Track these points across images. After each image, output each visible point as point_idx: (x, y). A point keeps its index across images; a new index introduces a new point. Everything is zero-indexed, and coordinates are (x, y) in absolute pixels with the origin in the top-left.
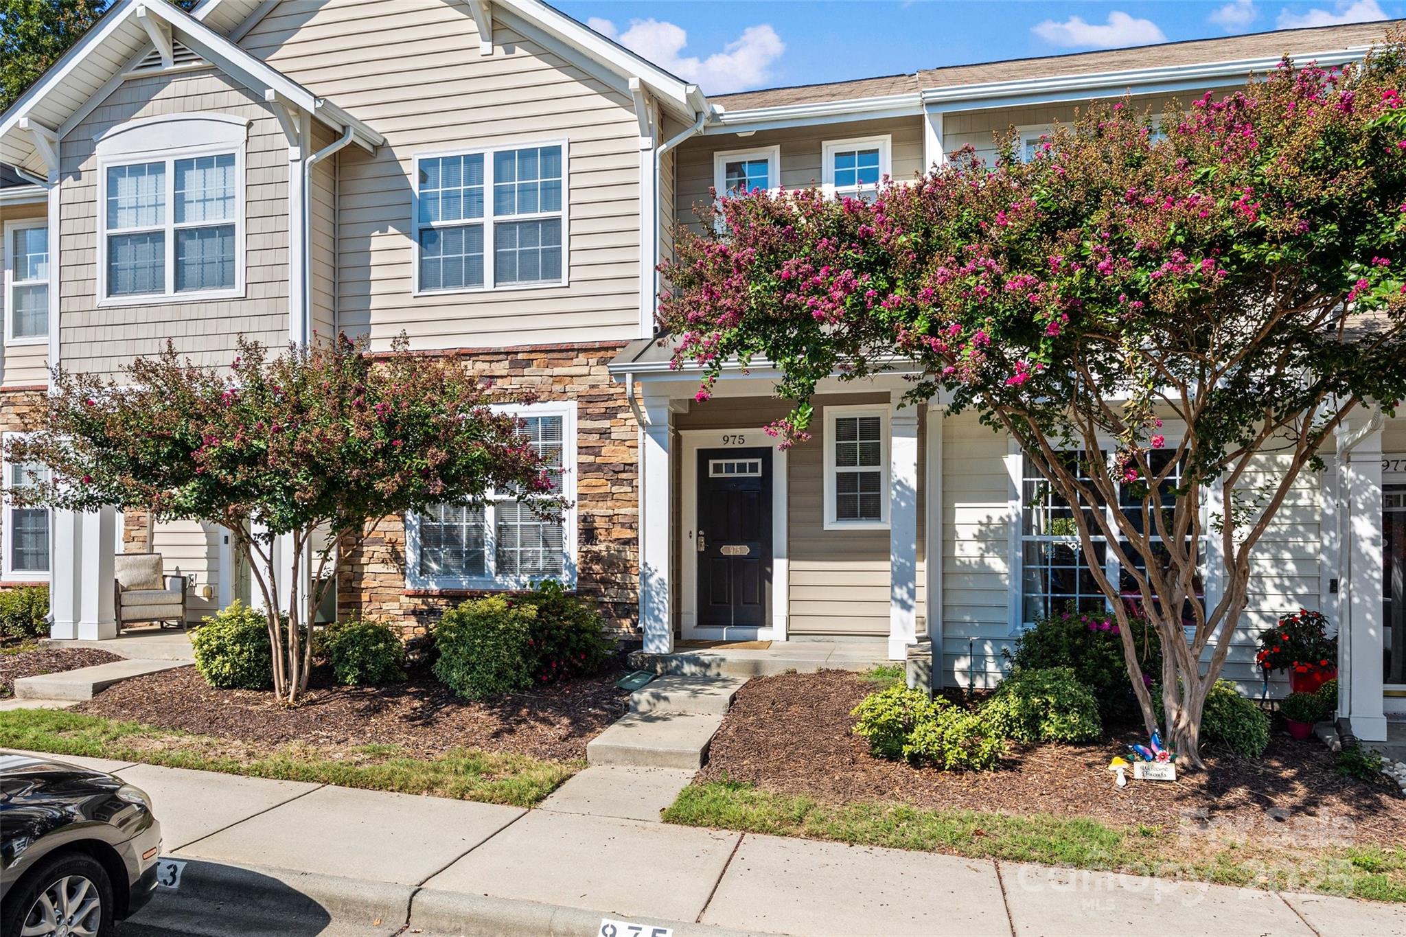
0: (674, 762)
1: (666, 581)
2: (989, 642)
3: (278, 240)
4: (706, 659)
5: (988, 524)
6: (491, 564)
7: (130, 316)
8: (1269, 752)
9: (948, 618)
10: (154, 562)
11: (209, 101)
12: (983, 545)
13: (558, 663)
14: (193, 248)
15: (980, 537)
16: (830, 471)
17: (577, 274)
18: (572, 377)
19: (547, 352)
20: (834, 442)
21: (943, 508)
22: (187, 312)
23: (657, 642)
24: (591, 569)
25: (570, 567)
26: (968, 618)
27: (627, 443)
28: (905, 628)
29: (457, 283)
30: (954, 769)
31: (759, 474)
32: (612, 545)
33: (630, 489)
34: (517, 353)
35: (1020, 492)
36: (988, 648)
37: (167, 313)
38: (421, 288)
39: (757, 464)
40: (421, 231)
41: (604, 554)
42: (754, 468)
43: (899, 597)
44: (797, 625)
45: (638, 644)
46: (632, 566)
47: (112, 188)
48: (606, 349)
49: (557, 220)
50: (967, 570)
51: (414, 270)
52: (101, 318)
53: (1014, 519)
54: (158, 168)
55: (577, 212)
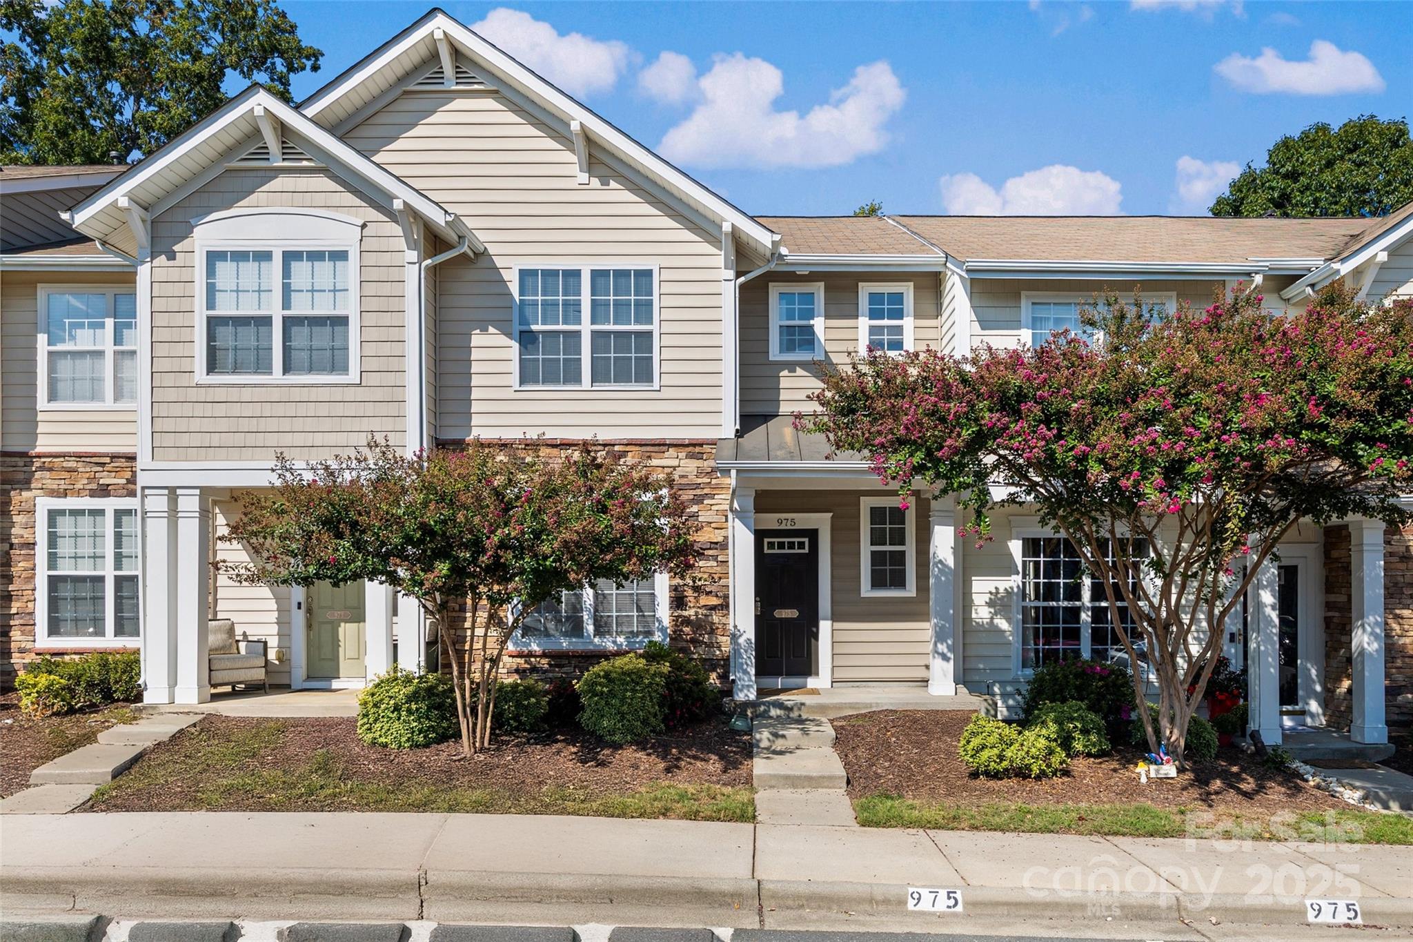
0: (826, 784)
1: (753, 641)
2: (997, 685)
3: (394, 334)
4: (789, 704)
5: (997, 593)
6: (590, 628)
7: (234, 394)
8: (1218, 757)
9: (967, 667)
10: (228, 627)
11: (320, 199)
12: (992, 610)
13: (681, 710)
14: (301, 336)
15: (990, 604)
16: (866, 549)
17: (667, 380)
18: (663, 467)
19: (641, 445)
20: (869, 526)
21: (964, 581)
22: (297, 394)
23: (745, 691)
24: (681, 631)
25: (663, 630)
26: (981, 666)
27: (713, 525)
28: (945, 676)
29: (556, 381)
30: (1038, 778)
31: (806, 550)
32: (700, 611)
33: (715, 564)
34: (614, 445)
35: (1020, 569)
36: (996, 689)
37: (275, 394)
38: (521, 383)
39: (804, 543)
40: (521, 332)
41: (692, 618)
42: (801, 545)
43: (940, 651)
44: (840, 674)
45: (730, 693)
46: (717, 628)
47: (211, 272)
48: (694, 445)
49: (650, 334)
50: (980, 628)
51: (515, 367)
52: (202, 394)
53: (1015, 590)
54: (265, 256)
55: (666, 327)
